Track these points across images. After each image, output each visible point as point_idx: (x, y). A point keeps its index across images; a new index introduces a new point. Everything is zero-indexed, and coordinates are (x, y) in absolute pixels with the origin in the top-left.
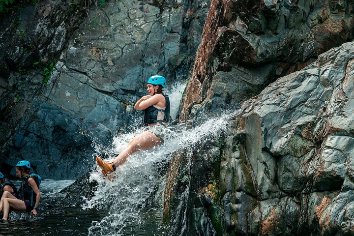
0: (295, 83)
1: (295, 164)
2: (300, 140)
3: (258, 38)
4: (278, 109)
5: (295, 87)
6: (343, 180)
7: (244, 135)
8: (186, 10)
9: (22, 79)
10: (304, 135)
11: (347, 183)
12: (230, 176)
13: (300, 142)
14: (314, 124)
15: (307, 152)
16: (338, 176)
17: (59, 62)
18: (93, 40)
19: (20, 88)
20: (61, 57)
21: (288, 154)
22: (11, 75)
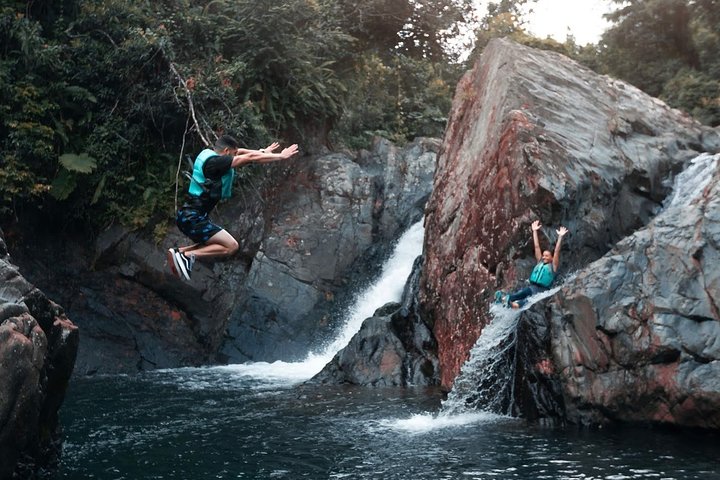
0: (607, 269)
1: (628, 339)
2: (628, 319)
3: (548, 229)
4: (602, 292)
5: (609, 272)
6: (679, 353)
7: (572, 316)
8: (375, 201)
9: (226, 269)
10: (630, 314)
11: (683, 355)
12: (566, 352)
13: (629, 321)
14: (636, 305)
15: (636, 329)
16: (676, 350)
17: (259, 252)
18: (290, 230)
19: (224, 278)
20: (261, 247)
21: (622, 331)
22: (216, 265)
